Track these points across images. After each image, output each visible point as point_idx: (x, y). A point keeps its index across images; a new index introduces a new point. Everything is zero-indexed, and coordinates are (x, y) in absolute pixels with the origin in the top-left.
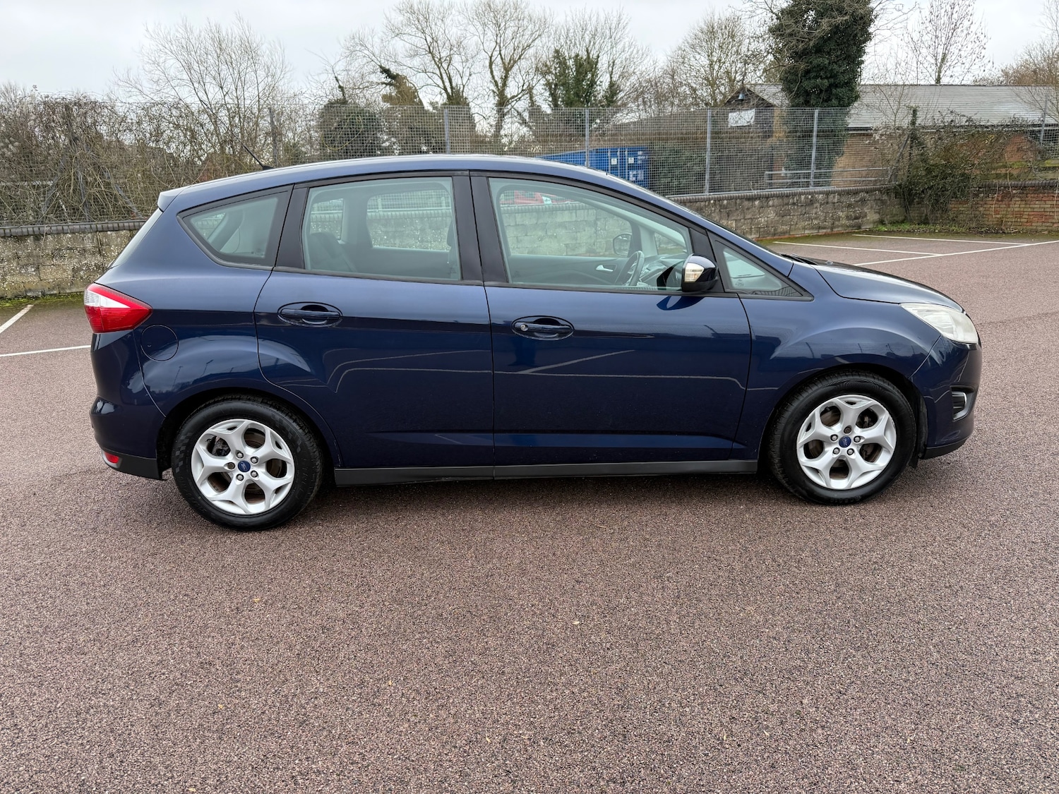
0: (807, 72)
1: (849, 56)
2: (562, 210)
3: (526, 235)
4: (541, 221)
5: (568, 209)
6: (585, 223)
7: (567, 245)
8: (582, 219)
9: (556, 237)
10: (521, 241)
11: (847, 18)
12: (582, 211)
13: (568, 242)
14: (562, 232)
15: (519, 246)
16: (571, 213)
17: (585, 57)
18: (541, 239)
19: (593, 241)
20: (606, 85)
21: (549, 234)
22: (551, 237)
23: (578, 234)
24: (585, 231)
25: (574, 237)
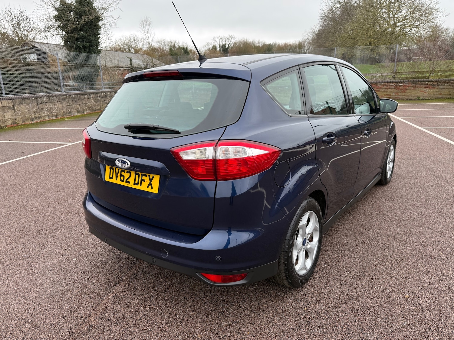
0: (77, 39)
1: (94, 34)
6: (7, 108)
8: (6, 105)
11: (93, 17)
12: (5, 101)
19: (14, 117)
23: (5, 114)
24: (8, 112)
25: (3, 116)
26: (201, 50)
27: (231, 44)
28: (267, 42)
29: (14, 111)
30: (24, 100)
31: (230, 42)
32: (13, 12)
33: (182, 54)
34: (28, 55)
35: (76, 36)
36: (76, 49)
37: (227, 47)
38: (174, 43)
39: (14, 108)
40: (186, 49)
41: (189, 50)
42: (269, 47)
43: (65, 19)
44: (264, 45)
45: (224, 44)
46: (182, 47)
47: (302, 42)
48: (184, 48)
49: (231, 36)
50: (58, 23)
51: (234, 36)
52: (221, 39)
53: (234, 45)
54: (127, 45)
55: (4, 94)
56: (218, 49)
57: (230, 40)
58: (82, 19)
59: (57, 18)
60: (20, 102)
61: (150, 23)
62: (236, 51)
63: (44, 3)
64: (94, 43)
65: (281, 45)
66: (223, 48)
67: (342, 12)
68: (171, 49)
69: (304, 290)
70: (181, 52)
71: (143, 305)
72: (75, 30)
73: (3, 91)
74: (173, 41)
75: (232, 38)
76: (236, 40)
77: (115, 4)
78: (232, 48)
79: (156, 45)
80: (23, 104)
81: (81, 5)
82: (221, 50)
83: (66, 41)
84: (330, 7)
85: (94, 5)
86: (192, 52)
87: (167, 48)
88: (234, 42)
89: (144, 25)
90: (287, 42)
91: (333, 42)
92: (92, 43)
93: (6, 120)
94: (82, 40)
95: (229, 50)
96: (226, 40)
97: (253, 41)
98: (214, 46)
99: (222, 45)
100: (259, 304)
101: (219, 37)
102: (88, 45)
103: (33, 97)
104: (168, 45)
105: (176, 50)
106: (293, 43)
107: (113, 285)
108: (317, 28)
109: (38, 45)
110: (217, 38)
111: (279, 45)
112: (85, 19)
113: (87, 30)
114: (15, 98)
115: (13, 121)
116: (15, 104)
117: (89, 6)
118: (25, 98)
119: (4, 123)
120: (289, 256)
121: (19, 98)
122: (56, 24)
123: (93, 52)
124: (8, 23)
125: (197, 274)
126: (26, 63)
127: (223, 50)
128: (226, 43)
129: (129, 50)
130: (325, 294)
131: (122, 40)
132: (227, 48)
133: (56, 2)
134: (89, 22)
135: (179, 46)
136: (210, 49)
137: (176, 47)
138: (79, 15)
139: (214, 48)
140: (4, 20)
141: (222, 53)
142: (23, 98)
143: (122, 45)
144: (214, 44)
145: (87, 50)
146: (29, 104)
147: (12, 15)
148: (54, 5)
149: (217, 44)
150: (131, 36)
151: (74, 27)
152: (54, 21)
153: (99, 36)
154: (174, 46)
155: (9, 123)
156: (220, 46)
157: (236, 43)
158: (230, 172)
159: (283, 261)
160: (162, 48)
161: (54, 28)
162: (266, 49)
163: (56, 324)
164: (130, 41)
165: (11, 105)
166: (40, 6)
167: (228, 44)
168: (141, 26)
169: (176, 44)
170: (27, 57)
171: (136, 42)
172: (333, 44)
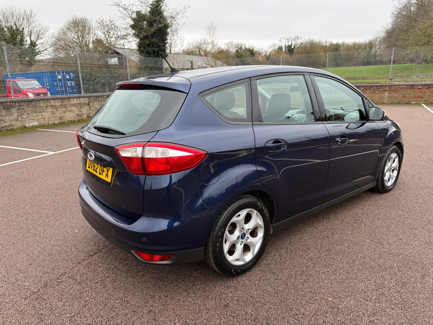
0: (148, 44)
1: (163, 40)
2: (73, 98)
3: (57, 111)
4: (64, 103)
5: (76, 97)
6: (84, 104)
7: (77, 115)
8: (83, 102)
9: (72, 111)
10: (55, 113)
11: (162, 25)
12: (82, 98)
13: (78, 113)
14: (74, 108)
15: (54, 116)
16: (77, 99)
17: (15, 28)
18: (65, 112)
19: (89, 112)
20: (29, 42)
21: (68, 109)
22: (69, 111)
23: (82, 109)
24: (85, 107)
25: (80, 111)
26: (267, 51)
27: (297, 45)
28: (335, 42)
29: (89, 106)
30: (98, 98)
31: (296, 42)
32: (105, 22)
33: (247, 55)
34: (109, 59)
35: (147, 42)
36: (146, 53)
37: (293, 47)
38: (241, 45)
39: (89, 104)
40: (252, 50)
41: (254, 51)
42: (337, 47)
43: (139, 28)
44: (331, 45)
45: (290, 45)
46: (248, 49)
47: (373, 41)
48: (250, 50)
49: (297, 37)
50: (134, 31)
51: (300, 36)
52: (287, 39)
53: (300, 45)
54: (198, 48)
55: (82, 93)
56: (284, 50)
57: (296, 40)
58: (153, 27)
59: (133, 27)
60: (94, 99)
61: (215, 28)
62: (301, 51)
63: (123, 14)
64: (162, 48)
65: (349, 44)
66: (289, 48)
67: (418, 9)
68: (237, 51)
69: (239, 279)
70: (247, 53)
71: (105, 272)
72: (147, 37)
73: (82, 90)
74: (240, 44)
75: (298, 38)
76: (302, 40)
77: (181, 13)
78: (298, 48)
79: (224, 47)
80: (96, 101)
81: (152, 15)
82: (287, 50)
83: (140, 46)
84: (404, 4)
85: (164, 14)
86: (257, 53)
87: (233, 50)
88: (300, 42)
89: (210, 30)
90: (356, 42)
91: (404, 40)
92: (160, 48)
93: (82, 114)
94: (152, 45)
95: (294, 50)
96: (292, 41)
97: (320, 41)
98: (280, 46)
99: (288, 46)
100: (194, 285)
101: (286, 37)
102: (157, 50)
103: (105, 95)
104: (235, 47)
105: (243, 51)
106: (363, 42)
107: (92, 254)
108: (390, 26)
109: (120, 50)
110: (284, 39)
111: (348, 44)
112: (155, 27)
113: (156, 36)
114: (91, 96)
115: (88, 115)
116: (90, 101)
117: (159, 16)
118: (99, 96)
119: (81, 117)
120: (217, 246)
121: (94, 96)
122: (132, 33)
123: (161, 56)
124: (100, 32)
125: (132, 251)
126: (108, 66)
127: (288, 51)
128: (292, 44)
129: (199, 52)
130: (255, 286)
131: (194, 44)
132: (293, 49)
133: (133, 13)
134: (158, 29)
135: (245, 47)
136: (275, 50)
137: (242, 49)
138: (150, 24)
139: (280, 49)
140: (98, 29)
141: (287, 54)
142: (97, 96)
143: (193, 48)
144: (281, 45)
145: (156, 54)
146: (101, 101)
147: (104, 25)
148: (131, 16)
149: (283, 44)
150: (202, 39)
151: (146, 34)
152: (131, 29)
153: (166, 42)
154: (241, 48)
155: (85, 117)
156: (285, 46)
157: (302, 44)
158: (159, 169)
159: (211, 249)
160: (229, 50)
161: (130, 36)
162: (333, 48)
163: (39, 277)
164: (200, 44)
165: (87, 102)
166: (119, 18)
167: (294, 44)
168: (207, 31)
169: (242, 46)
170: (109, 61)
171: (206, 45)
172: (404, 43)
